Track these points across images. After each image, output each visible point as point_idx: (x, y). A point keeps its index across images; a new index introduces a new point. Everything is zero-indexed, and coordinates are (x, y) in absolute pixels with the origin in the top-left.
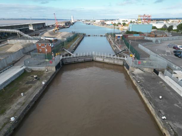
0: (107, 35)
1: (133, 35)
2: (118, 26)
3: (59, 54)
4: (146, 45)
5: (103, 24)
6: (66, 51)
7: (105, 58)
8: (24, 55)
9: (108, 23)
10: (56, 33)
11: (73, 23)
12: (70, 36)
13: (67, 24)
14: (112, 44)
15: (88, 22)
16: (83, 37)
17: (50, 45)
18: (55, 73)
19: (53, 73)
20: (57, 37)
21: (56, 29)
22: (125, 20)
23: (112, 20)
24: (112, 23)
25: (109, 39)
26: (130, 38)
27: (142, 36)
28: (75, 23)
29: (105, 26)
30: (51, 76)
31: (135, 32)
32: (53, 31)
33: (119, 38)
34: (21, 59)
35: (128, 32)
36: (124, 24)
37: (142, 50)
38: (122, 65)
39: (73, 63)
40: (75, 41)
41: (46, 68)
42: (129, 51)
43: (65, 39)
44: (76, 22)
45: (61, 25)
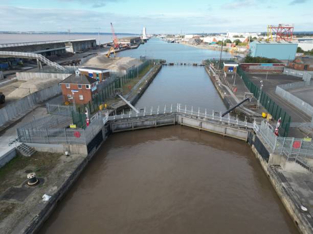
0: (206, 64)
1: (260, 65)
2: (225, 45)
3: (106, 105)
4: (291, 89)
5: (199, 42)
6: (121, 100)
7: (204, 119)
8: (34, 107)
9: (206, 39)
10: (112, 60)
11: (145, 41)
12: (135, 67)
13: (135, 42)
14: (218, 84)
15: (171, 39)
16: (161, 68)
17: (90, 88)
18: (85, 160)
19: (81, 162)
20: (110, 66)
21: (112, 51)
22: (239, 35)
23: (214, 35)
24: (214, 39)
25: (211, 72)
26: (253, 71)
27: (279, 68)
28: (148, 40)
29: (201, 46)
30: (73, 170)
31: (263, 58)
32: (107, 55)
33: (232, 71)
34: (25, 118)
35: (249, 60)
36: (238, 43)
37: (286, 101)
38: (246, 140)
39: (133, 129)
40: (142, 76)
41: (67, 147)
42: (259, 104)
43: (125, 72)
44: (150, 38)
45: (123, 43)
